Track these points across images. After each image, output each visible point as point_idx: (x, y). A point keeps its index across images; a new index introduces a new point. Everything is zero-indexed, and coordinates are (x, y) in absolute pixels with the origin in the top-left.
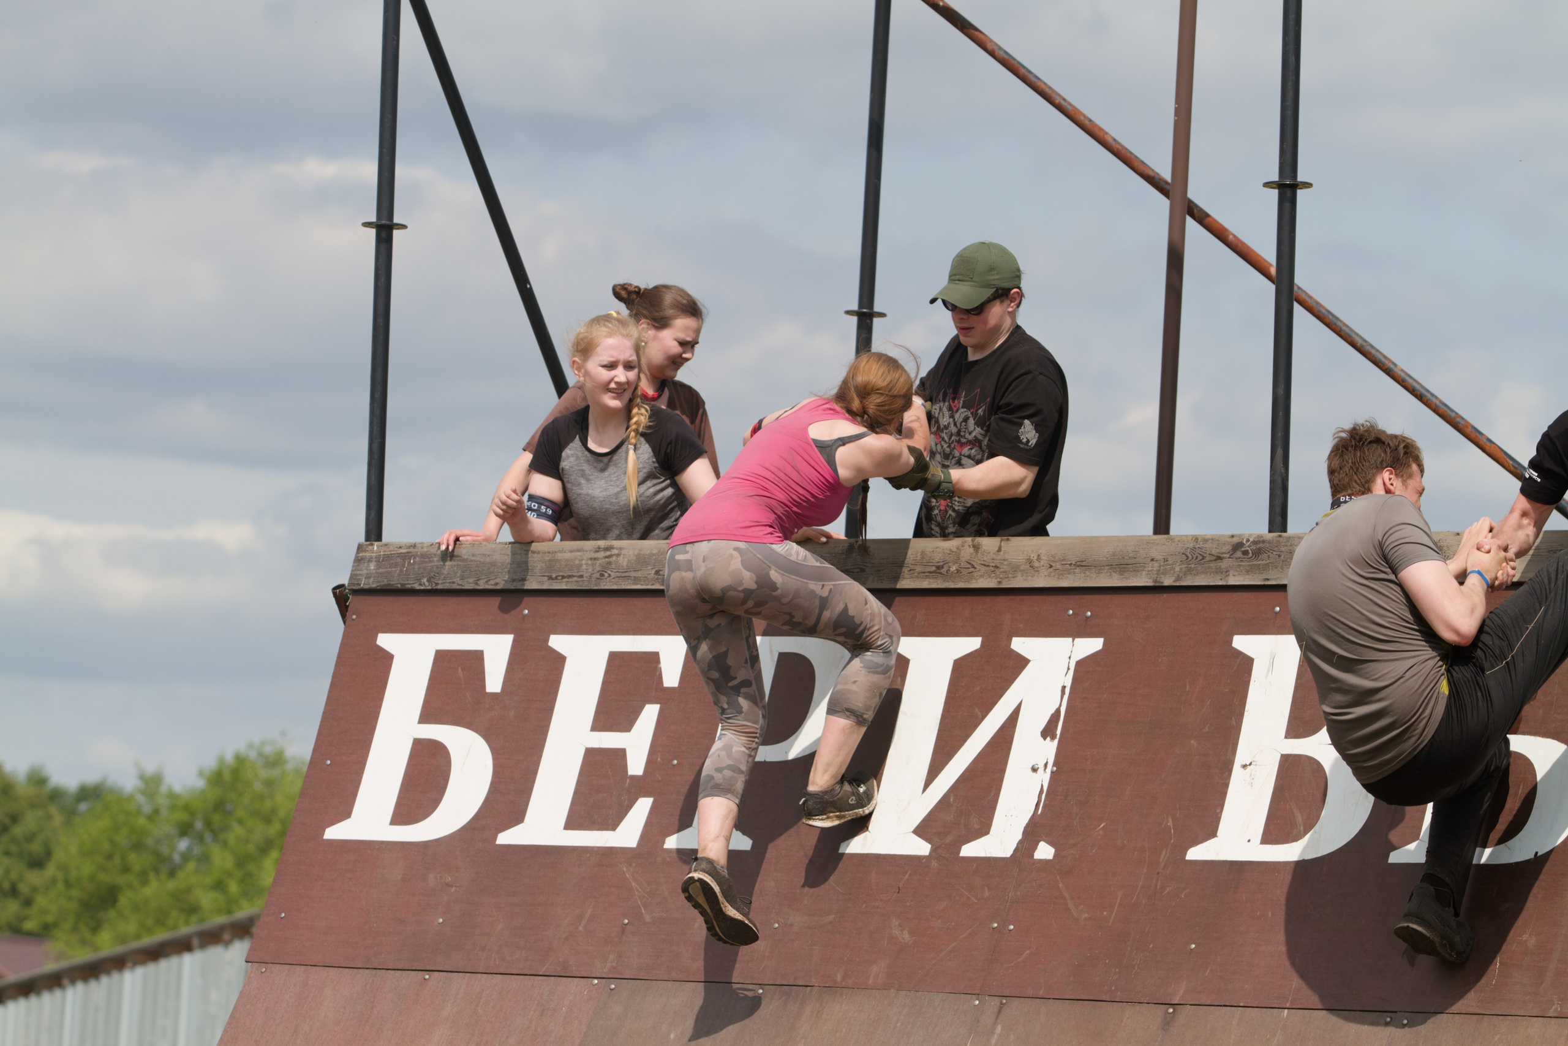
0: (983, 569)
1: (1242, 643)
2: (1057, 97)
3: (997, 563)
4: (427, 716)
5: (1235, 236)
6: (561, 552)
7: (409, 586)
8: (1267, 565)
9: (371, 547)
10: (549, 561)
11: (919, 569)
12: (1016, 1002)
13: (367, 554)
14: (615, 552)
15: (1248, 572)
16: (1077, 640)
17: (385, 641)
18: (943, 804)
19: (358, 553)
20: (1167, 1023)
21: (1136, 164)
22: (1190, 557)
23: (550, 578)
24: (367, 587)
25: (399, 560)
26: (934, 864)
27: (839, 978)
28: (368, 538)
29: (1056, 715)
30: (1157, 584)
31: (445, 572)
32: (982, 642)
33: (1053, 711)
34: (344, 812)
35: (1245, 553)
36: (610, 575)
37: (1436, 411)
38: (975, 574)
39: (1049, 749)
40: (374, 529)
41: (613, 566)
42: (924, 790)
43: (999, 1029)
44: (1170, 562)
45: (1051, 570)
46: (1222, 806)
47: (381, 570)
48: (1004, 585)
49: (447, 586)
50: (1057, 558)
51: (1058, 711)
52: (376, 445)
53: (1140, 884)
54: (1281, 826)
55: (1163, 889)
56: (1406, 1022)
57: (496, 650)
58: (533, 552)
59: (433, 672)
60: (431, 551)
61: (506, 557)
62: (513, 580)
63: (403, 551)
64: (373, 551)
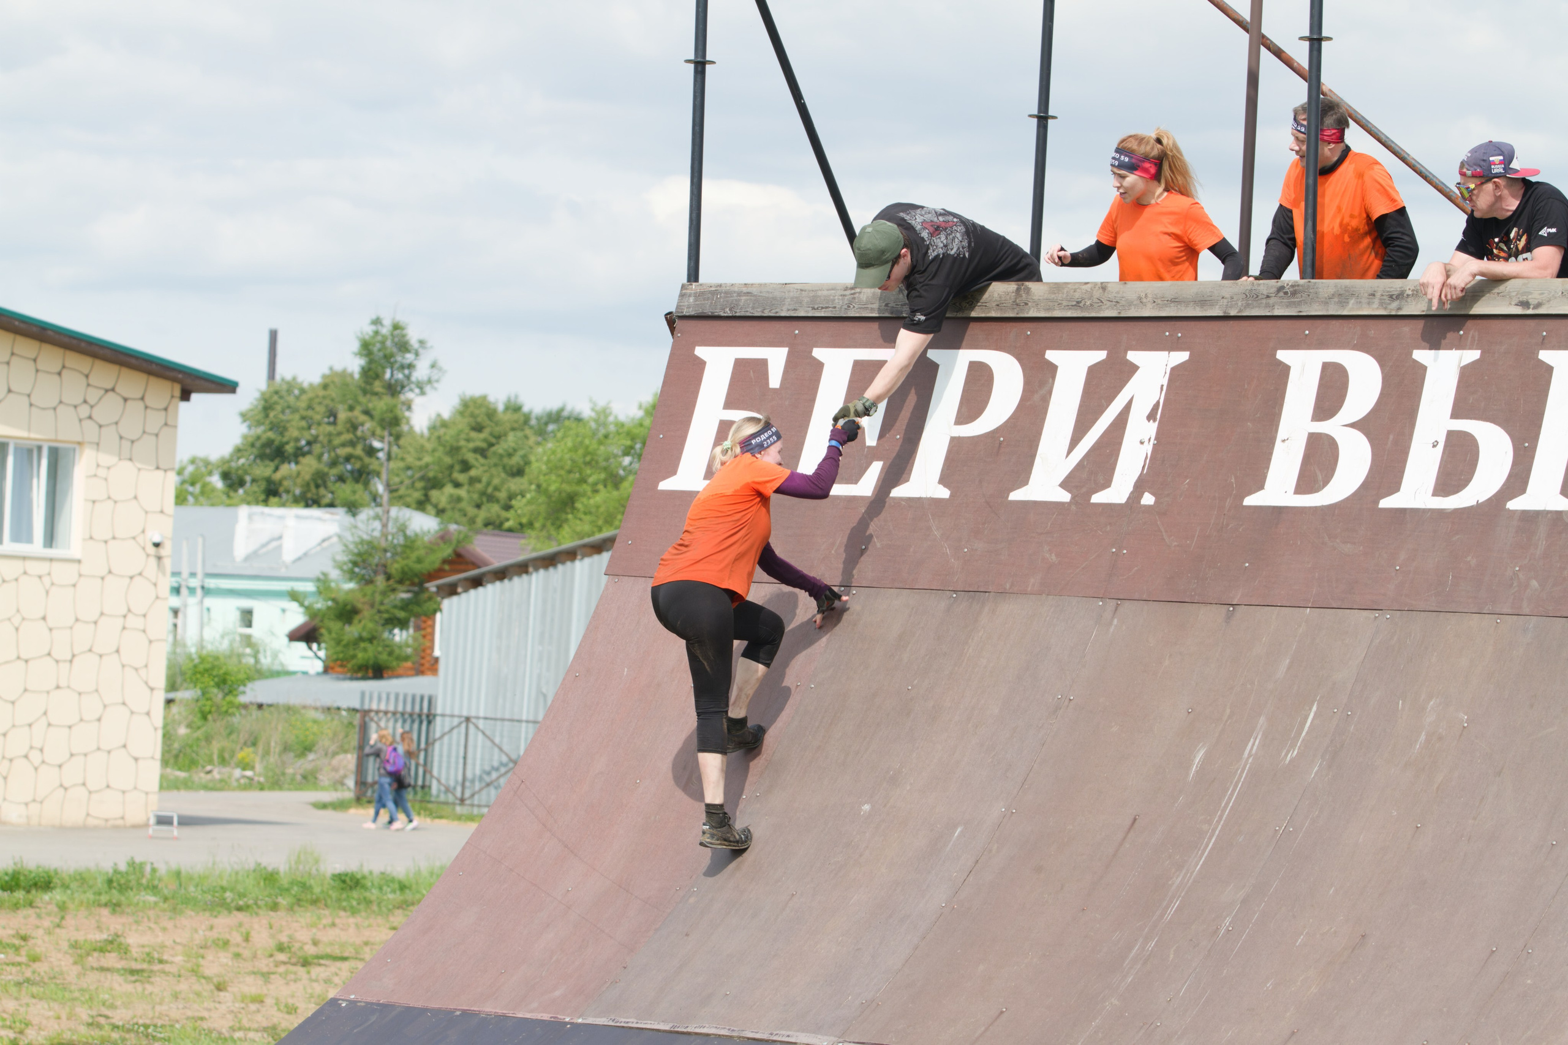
0: (1109, 303)
1: (1282, 355)
3: (1117, 299)
4: (729, 404)
6: (819, 290)
7: (716, 314)
8: (1300, 301)
9: (691, 286)
10: (813, 296)
11: (1065, 303)
12: (1127, 604)
13: (688, 291)
15: (1287, 306)
16: (1171, 353)
17: (701, 352)
18: (1080, 466)
19: (681, 290)
20: (1229, 617)
21: (1230, 12)
22: (1249, 296)
23: (813, 308)
24: (687, 314)
25: (710, 295)
26: (1073, 507)
27: (1008, 586)
28: (689, 280)
29: (1157, 405)
30: (1226, 315)
31: (742, 304)
32: (1107, 354)
33: (1154, 402)
34: (672, 471)
35: (1286, 293)
36: (854, 307)
37: (1436, 187)
38: (1103, 307)
39: (1153, 427)
40: (693, 274)
41: (856, 300)
42: (1067, 457)
43: (1115, 621)
44: (1235, 299)
45: (1154, 304)
46: (1268, 468)
47: (697, 303)
48: (1122, 315)
49: (743, 314)
50: (1158, 296)
51: (1158, 402)
52: (694, 215)
53: (1212, 521)
54: (1308, 481)
55: (1228, 525)
56: (1388, 616)
57: (776, 358)
58: (801, 290)
59: (733, 373)
60: (732, 289)
61: (783, 294)
62: (788, 310)
63: (713, 289)
64: (692, 289)
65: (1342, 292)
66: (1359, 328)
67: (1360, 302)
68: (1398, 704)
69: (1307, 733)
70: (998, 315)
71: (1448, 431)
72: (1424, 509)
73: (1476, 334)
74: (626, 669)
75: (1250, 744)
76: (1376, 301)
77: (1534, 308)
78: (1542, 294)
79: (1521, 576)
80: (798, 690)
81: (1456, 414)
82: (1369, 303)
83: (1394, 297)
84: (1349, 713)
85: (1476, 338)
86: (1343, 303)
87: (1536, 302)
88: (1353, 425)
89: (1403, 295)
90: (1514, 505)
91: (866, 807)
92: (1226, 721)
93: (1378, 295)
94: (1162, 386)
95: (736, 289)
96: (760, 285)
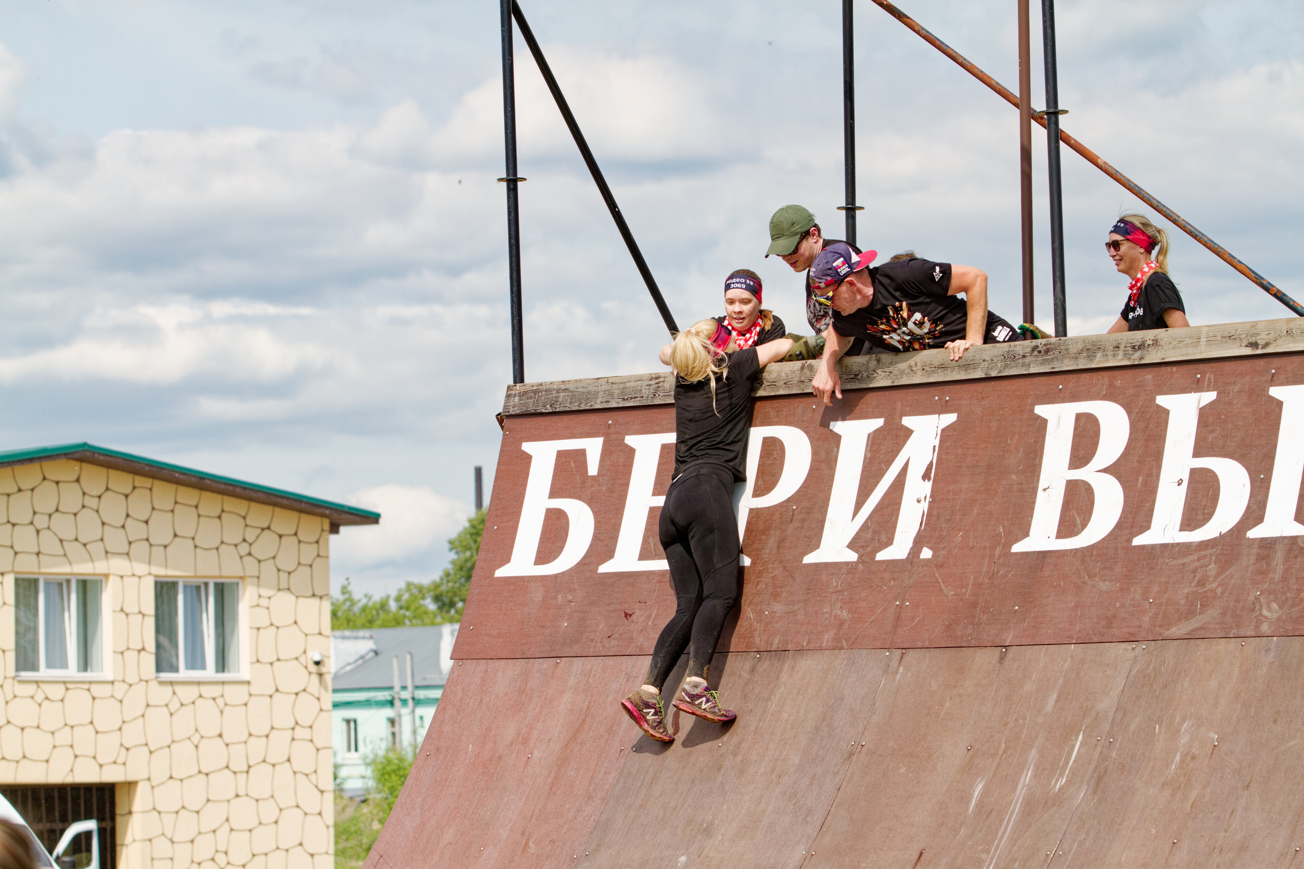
1: (1040, 410)
2: (960, 58)
4: (555, 493)
5: (1075, 140)
6: (629, 382)
7: (539, 411)
8: (1053, 358)
9: (515, 387)
10: (622, 388)
12: (911, 652)
13: (513, 392)
14: (662, 379)
15: (1042, 364)
16: (941, 415)
17: (527, 447)
18: (865, 527)
19: (507, 392)
20: (1002, 658)
22: (1007, 357)
23: (624, 399)
24: (513, 413)
25: (532, 394)
26: (860, 566)
27: (805, 644)
28: (515, 382)
29: (930, 466)
30: (988, 376)
31: (560, 400)
32: (885, 421)
33: (928, 463)
34: (506, 559)
35: (1040, 352)
36: (659, 395)
38: (878, 378)
39: (928, 485)
40: (519, 376)
41: (661, 389)
42: (853, 519)
43: (901, 669)
44: (995, 361)
45: (924, 371)
46: (1032, 516)
47: (522, 402)
48: (895, 384)
49: (562, 409)
50: (927, 364)
51: (931, 462)
53: (984, 570)
54: (1067, 527)
55: (998, 572)
56: (1144, 647)
57: (593, 447)
58: (612, 383)
59: (556, 465)
60: (552, 387)
61: (597, 388)
62: (602, 402)
63: (535, 388)
64: (516, 390)
65: (1090, 347)
66: (1106, 379)
67: (1106, 355)
68: (1155, 728)
69: (1074, 761)
70: (787, 393)
71: (1191, 469)
72: (1173, 544)
73: (1212, 376)
74: (471, 746)
75: (1024, 774)
76: (1121, 353)
77: (1262, 348)
78: (1269, 334)
79: (1262, 600)
80: (622, 753)
81: (1197, 454)
82: (1114, 355)
83: (1136, 347)
84: (1112, 740)
85: (1212, 381)
86: (1091, 357)
87: (1263, 342)
88: (1105, 471)
89: (1144, 345)
90: (1254, 533)
91: (683, 859)
92: (1002, 755)
93: (1122, 347)
94: (935, 447)
95: (555, 387)
96: (576, 381)
